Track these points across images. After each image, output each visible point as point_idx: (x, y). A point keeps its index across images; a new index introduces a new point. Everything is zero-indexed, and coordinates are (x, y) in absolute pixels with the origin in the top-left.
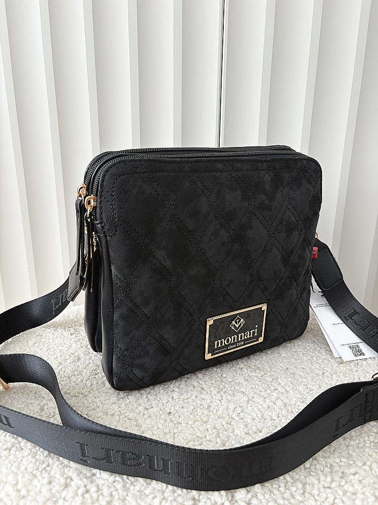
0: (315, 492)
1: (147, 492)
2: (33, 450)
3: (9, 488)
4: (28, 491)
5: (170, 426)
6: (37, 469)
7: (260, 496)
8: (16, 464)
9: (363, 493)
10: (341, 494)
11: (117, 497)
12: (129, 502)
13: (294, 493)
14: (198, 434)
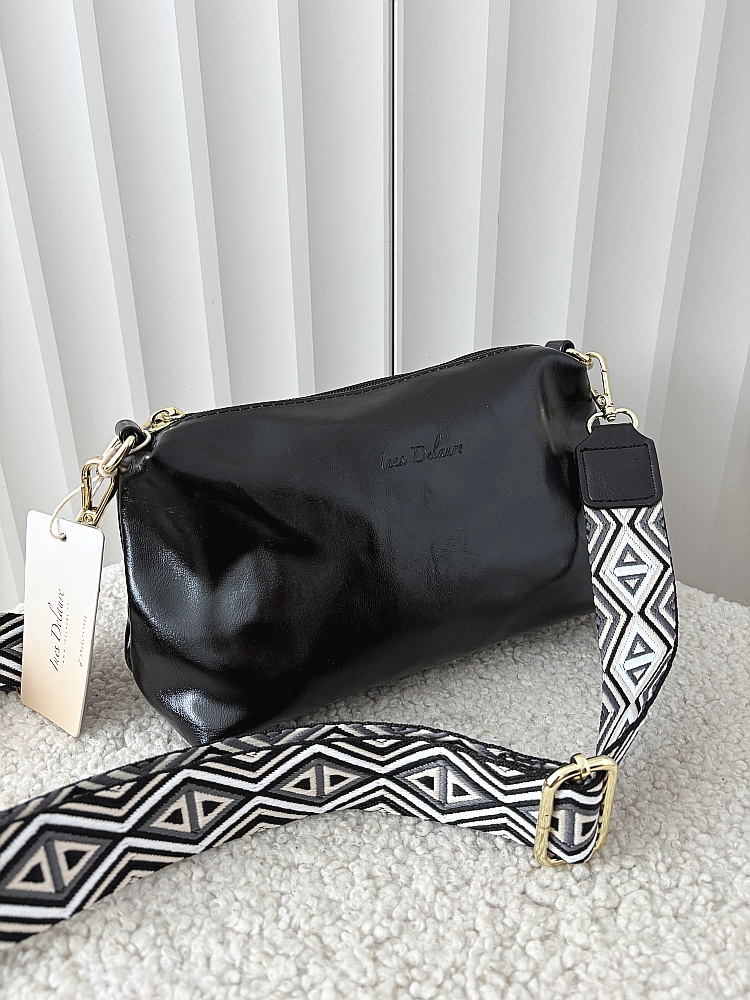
5: (272, 875)
14: (331, 896)
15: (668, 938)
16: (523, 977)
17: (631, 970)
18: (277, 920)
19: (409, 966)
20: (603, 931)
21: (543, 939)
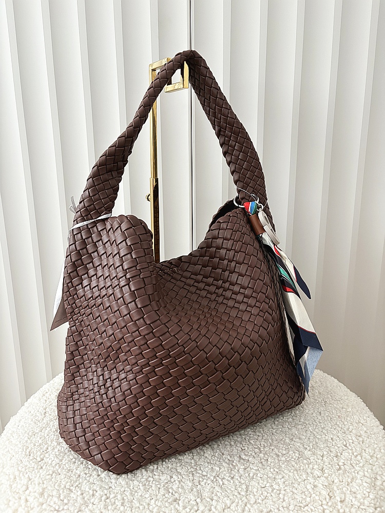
0: (255, 490)
1: (147, 496)
2: (68, 474)
3: (55, 499)
4: (68, 500)
6: (72, 486)
7: (219, 494)
8: (57, 484)
9: (285, 490)
10: (270, 490)
11: (127, 500)
12: (135, 504)
13: (240, 491)
15: (283, 466)
16: (237, 477)
17: (270, 475)
18: (162, 465)
19: (204, 476)
20: (263, 465)
21: (245, 469)
